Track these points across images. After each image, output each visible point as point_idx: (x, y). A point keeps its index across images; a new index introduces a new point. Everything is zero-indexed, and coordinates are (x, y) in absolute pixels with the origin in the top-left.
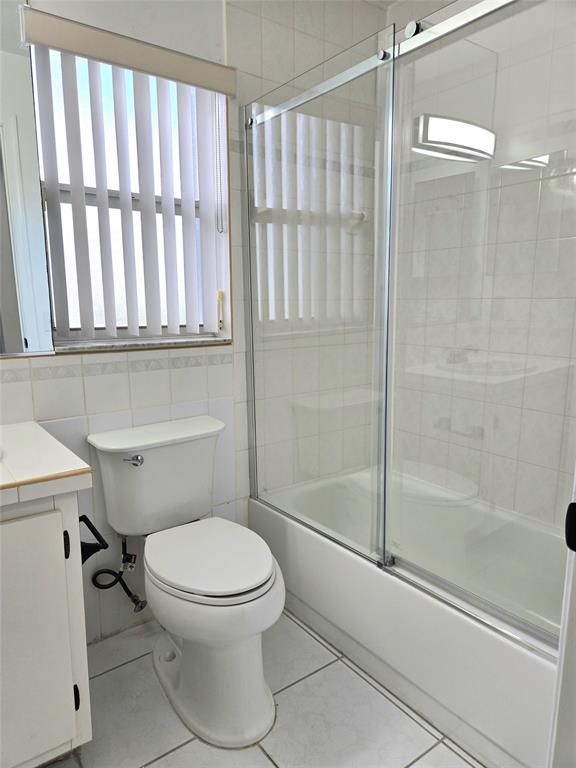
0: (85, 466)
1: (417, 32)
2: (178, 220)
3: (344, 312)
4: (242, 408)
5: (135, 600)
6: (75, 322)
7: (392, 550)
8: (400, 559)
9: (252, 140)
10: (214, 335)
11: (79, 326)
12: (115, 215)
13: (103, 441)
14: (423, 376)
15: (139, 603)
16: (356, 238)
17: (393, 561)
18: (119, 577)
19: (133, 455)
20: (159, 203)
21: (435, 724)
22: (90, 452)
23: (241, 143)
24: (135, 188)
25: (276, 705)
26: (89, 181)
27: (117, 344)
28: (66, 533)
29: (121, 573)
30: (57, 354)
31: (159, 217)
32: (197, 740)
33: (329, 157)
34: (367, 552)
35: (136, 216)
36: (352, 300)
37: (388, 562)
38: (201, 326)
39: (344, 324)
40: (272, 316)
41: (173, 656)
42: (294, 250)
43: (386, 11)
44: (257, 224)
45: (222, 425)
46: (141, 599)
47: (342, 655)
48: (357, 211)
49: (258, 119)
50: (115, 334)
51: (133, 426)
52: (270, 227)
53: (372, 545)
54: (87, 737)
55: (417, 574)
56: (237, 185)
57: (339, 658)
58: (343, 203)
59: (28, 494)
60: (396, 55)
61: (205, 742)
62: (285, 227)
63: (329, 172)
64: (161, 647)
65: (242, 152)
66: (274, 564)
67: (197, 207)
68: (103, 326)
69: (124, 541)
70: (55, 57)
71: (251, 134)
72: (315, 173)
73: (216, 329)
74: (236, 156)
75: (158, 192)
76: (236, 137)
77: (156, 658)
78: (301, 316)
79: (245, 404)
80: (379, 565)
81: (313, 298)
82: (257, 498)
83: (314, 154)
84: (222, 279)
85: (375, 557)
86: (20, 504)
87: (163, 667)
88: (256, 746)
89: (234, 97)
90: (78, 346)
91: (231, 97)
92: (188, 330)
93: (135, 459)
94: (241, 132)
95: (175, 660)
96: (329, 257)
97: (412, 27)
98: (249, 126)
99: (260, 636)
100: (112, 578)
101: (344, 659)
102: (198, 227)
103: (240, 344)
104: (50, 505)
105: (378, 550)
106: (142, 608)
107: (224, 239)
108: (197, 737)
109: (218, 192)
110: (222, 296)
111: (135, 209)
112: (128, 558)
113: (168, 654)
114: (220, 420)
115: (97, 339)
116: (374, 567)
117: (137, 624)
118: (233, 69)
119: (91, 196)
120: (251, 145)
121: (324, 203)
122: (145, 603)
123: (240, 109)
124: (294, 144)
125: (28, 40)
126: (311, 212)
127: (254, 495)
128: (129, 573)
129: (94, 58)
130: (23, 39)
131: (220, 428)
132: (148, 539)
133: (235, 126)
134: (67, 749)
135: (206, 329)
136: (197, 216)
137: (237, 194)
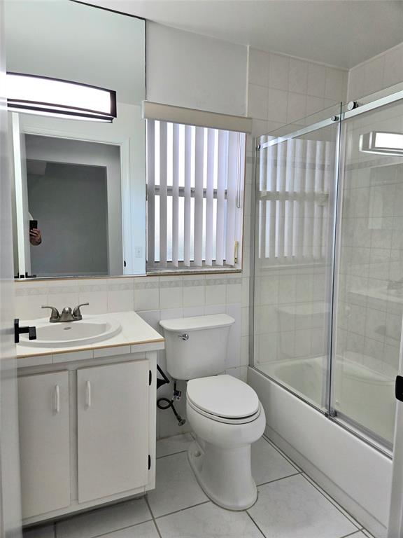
0: (161, 337)
1: (354, 107)
2: (215, 201)
3: (315, 254)
4: (246, 312)
5: (179, 419)
6: (157, 259)
7: (335, 407)
8: (339, 413)
9: (259, 156)
10: (232, 267)
11: (159, 260)
12: (181, 200)
13: (167, 324)
14: (367, 297)
15: (181, 421)
16: (325, 208)
17: (336, 414)
18: (171, 404)
19: (183, 334)
20: (205, 192)
21: (358, 519)
22: (161, 329)
23: (253, 158)
24: (193, 185)
25: (258, 492)
26: (170, 183)
27: (178, 271)
28: (150, 372)
29: (173, 401)
30: (148, 276)
31: (205, 200)
32: (211, 502)
33: (308, 161)
34: (319, 407)
35: (193, 200)
36: (321, 246)
37: (332, 414)
38: (224, 261)
39: (315, 261)
40: (267, 255)
41: (199, 454)
42: (283, 217)
43: (348, 71)
44: (260, 201)
45: (234, 320)
46: (183, 418)
47: (302, 471)
48: (325, 192)
49: (264, 146)
50: (177, 265)
51: (183, 317)
52: (268, 203)
53: (322, 403)
54: (153, 487)
55: (351, 424)
56: (249, 181)
57: (300, 473)
58: (316, 187)
59: (135, 349)
60: (342, 119)
61: (215, 504)
62: (278, 202)
63: (308, 170)
64: (193, 448)
65: (253, 163)
66: (259, 405)
67: (226, 193)
68: (171, 260)
69: (175, 382)
70: (157, 124)
71: (259, 153)
72: (298, 170)
73: (233, 264)
74: (250, 165)
75: (205, 186)
76: (250, 155)
77: (189, 454)
78: (286, 255)
79: (248, 308)
80: (326, 415)
81: (294, 245)
82: (253, 367)
83: (298, 160)
84: (238, 234)
85: (325, 410)
86: (131, 354)
87: (193, 459)
88: (244, 512)
89: (250, 133)
90: (158, 272)
91: (248, 133)
92: (217, 263)
93: (184, 336)
94: (253, 152)
95: (200, 457)
96: (306, 220)
97: (352, 104)
98: (258, 149)
99: (250, 446)
100: (168, 404)
101: (303, 474)
102: (226, 205)
103: (246, 272)
104: (144, 356)
105: (326, 406)
106: (183, 424)
107: (240, 212)
108: (211, 500)
109: (238, 184)
110: (237, 244)
111: (192, 196)
112: (177, 393)
113: (196, 452)
114: (233, 317)
115: (168, 268)
116: (324, 416)
117: (179, 434)
118: (250, 118)
119: (170, 190)
120: (259, 159)
121: (303, 187)
122: (184, 421)
123: (254, 139)
124: (285, 155)
125: (145, 117)
126: (295, 193)
127: (251, 365)
128: (177, 401)
129: (176, 122)
130: (143, 117)
131: (231, 322)
132: (188, 383)
133: (250, 149)
134: (142, 491)
135: (227, 263)
136: (225, 198)
137: (249, 188)
